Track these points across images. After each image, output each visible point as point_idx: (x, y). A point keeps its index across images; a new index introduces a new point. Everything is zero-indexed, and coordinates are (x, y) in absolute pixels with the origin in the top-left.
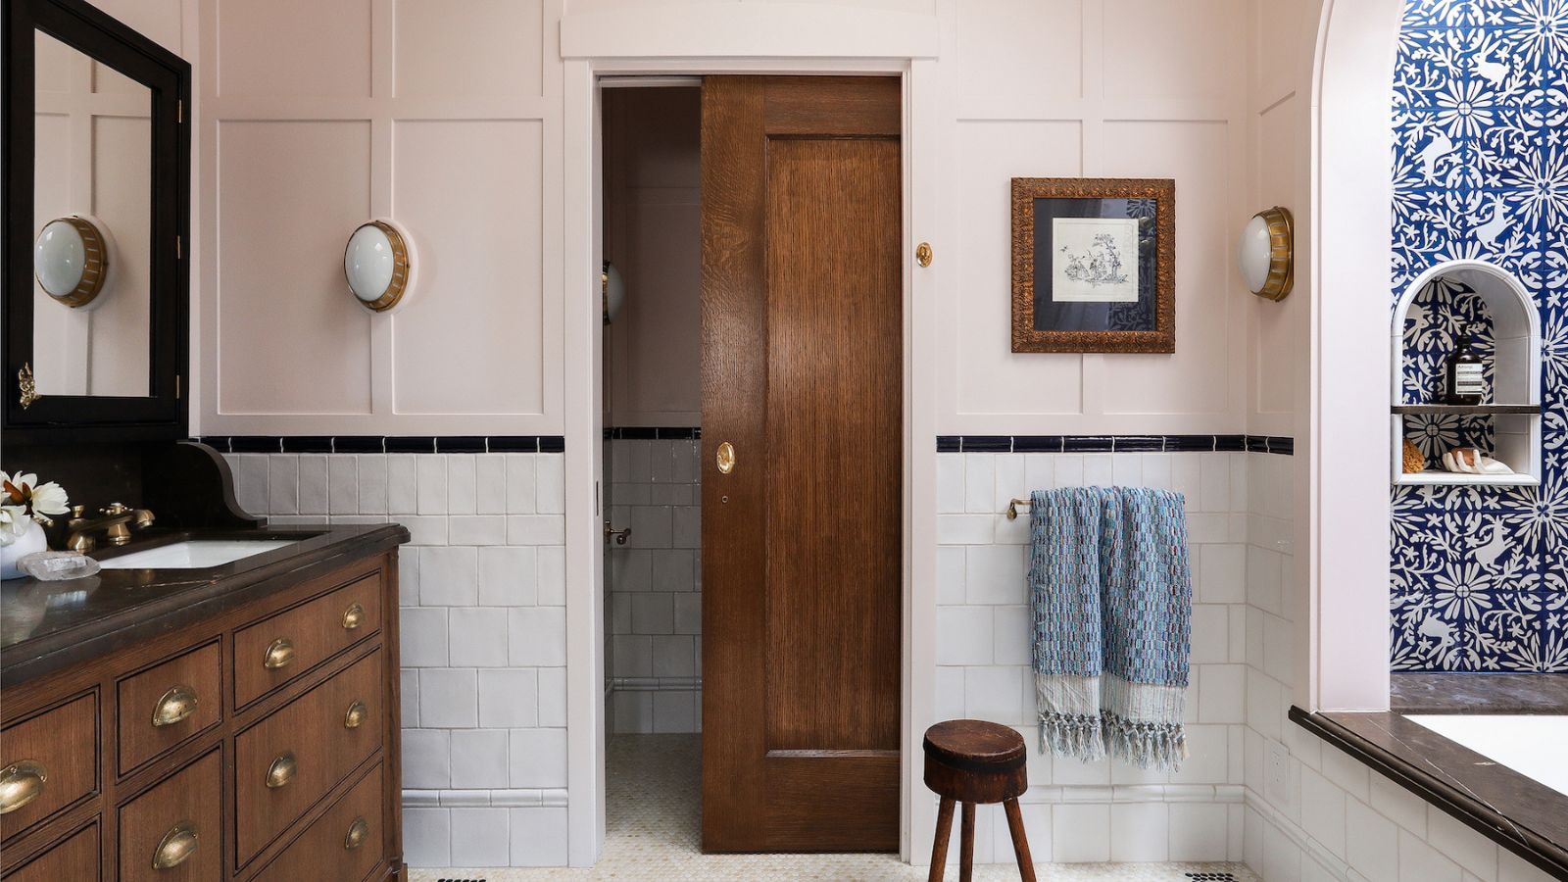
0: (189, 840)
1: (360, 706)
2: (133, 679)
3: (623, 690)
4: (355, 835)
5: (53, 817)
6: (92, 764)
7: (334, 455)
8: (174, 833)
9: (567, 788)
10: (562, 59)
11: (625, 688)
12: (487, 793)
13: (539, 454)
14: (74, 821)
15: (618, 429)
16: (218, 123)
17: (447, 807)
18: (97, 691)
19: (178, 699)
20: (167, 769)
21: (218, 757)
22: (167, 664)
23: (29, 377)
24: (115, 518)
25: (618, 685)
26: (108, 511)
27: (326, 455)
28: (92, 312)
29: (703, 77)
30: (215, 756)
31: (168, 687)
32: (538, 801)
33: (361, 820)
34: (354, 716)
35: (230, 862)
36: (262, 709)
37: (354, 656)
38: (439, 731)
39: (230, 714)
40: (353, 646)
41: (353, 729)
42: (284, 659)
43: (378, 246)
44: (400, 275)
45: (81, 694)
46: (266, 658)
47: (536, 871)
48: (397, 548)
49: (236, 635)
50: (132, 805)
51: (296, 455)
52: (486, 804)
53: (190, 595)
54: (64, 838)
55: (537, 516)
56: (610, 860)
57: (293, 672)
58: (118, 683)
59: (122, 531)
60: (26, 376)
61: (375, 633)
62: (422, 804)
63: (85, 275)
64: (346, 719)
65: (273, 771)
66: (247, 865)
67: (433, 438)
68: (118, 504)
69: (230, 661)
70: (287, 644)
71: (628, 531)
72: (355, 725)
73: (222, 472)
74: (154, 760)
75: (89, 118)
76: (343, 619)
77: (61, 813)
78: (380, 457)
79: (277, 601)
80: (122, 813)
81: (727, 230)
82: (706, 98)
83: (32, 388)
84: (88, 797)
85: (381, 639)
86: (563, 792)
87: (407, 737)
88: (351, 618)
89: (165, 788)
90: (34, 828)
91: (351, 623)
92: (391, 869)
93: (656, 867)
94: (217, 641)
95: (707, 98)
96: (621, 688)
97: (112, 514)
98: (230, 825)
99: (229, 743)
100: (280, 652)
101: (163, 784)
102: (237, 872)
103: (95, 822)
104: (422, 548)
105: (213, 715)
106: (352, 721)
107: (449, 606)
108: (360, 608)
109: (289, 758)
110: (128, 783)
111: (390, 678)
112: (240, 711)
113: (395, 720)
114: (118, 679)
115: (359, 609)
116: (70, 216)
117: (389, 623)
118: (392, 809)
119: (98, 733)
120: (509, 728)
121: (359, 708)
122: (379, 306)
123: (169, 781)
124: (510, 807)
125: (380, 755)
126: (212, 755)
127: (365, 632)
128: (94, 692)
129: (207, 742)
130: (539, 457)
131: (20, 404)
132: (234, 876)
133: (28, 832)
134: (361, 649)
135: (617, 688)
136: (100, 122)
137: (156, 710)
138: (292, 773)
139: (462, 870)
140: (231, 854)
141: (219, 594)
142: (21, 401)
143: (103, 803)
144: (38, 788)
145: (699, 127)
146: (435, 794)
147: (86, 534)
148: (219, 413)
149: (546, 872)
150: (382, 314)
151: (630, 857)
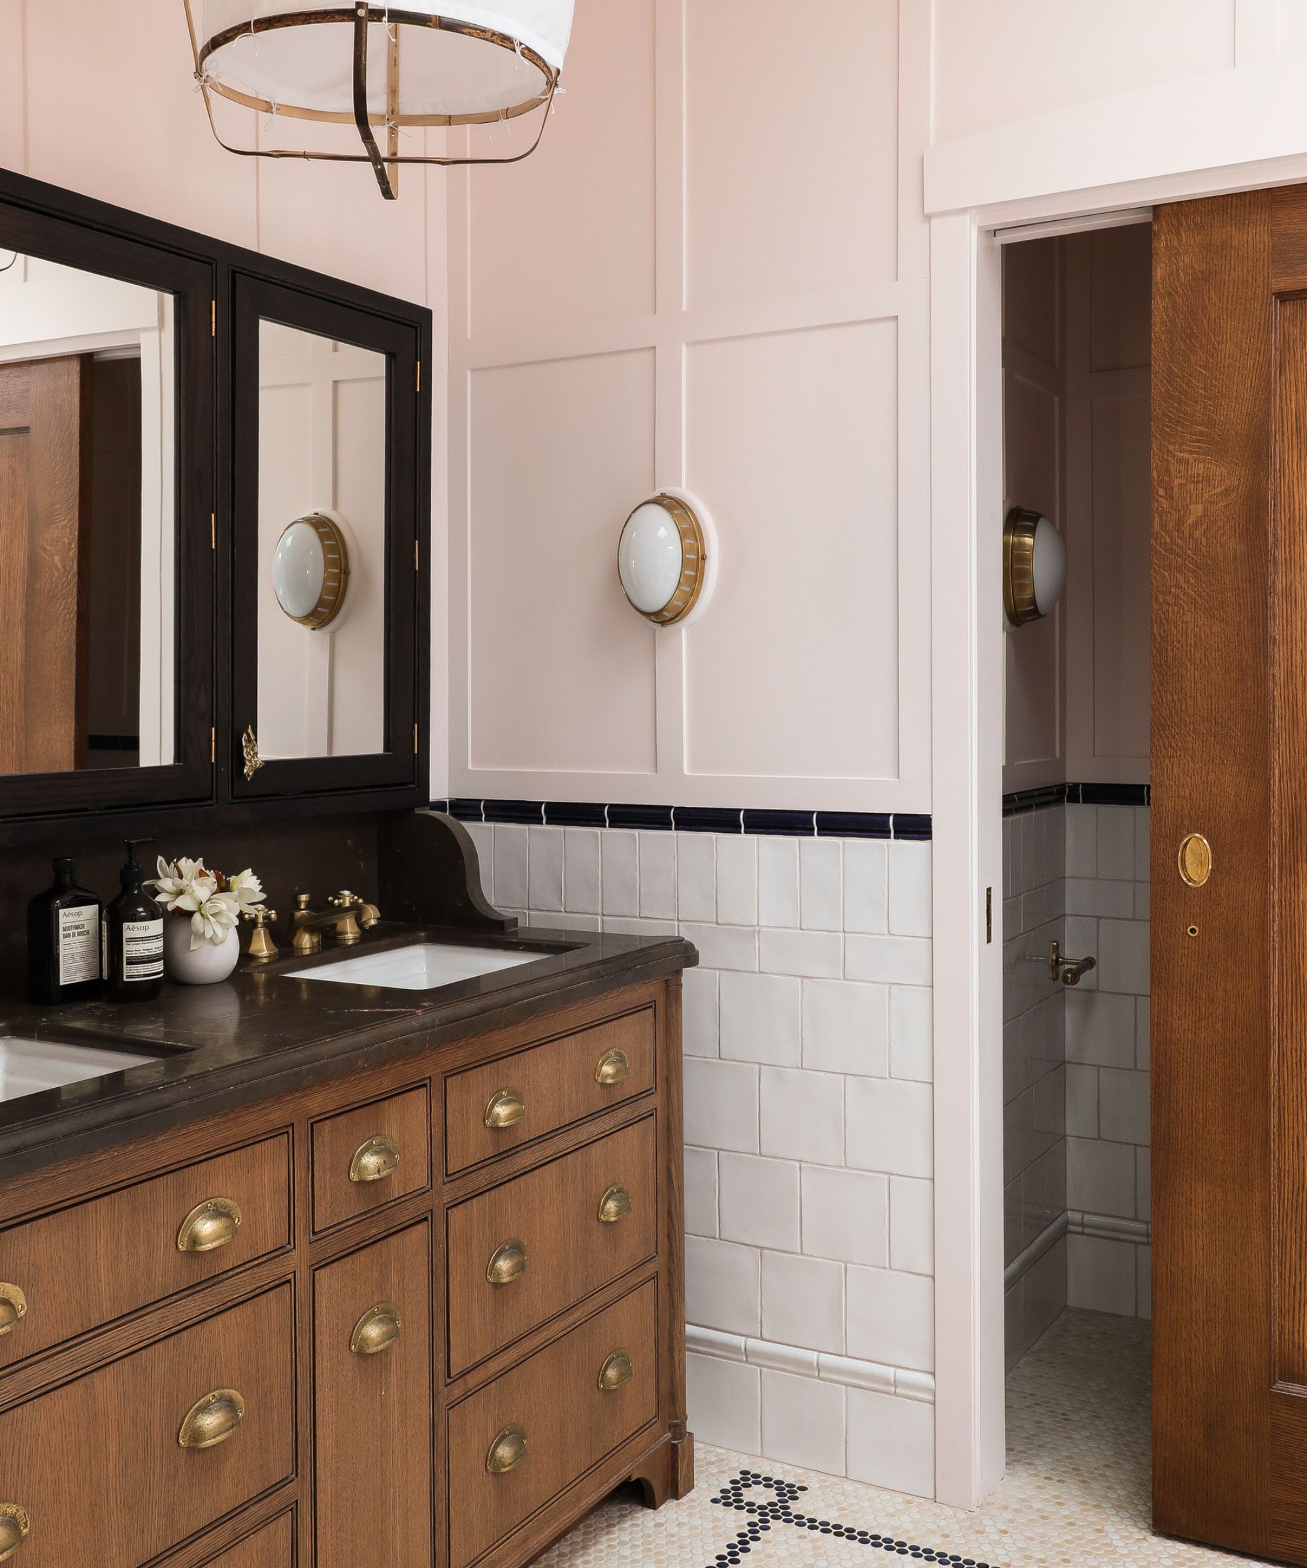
0: (390, 1326)
1: (622, 1195)
2: (328, 1122)
3: (1082, 1233)
4: (612, 1373)
5: (247, 1266)
6: (285, 1214)
7: (608, 830)
8: (374, 1314)
9: (933, 1374)
10: (928, 218)
11: (1087, 1230)
12: (813, 1356)
13: (892, 842)
14: (268, 1274)
15: (1077, 785)
16: (469, 373)
17: (759, 1365)
18: (290, 1131)
19: (377, 1153)
20: (366, 1235)
21: (425, 1229)
22: (365, 1108)
23: (253, 742)
24: (341, 910)
25: (1075, 1224)
26: (336, 901)
27: (598, 830)
28: (333, 634)
29: (1156, 209)
30: (422, 1229)
31: (366, 1137)
32: (889, 1384)
33: (623, 1355)
34: (611, 1206)
35: (440, 1366)
36: (481, 1179)
37: (612, 1124)
38: (746, 1247)
39: (440, 1180)
40: (611, 1108)
41: (607, 1224)
42: (510, 1117)
43: (662, 532)
44: (692, 573)
45: (274, 1133)
46: (487, 1113)
47: (885, 1496)
48: (679, 973)
49: (449, 1080)
50: (328, 1269)
51: (560, 828)
52: (810, 1372)
53: (391, 1027)
54: (258, 1291)
55: (887, 937)
56: (1006, 1508)
57: (524, 1136)
58: (312, 1124)
59: (351, 926)
60: (249, 740)
61: (646, 1093)
62: (720, 1353)
63: (325, 588)
64: (600, 1209)
65: (495, 1261)
66: (462, 1375)
67: (739, 810)
68: (346, 893)
69: (441, 1112)
70: (515, 1097)
71: (1089, 963)
72: (613, 1219)
73: (465, 853)
74: (351, 1222)
75: (330, 386)
76: (596, 1070)
77: (256, 1262)
78: (669, 836)
79: (501, 1040)
80: (317, 1277)
81: (1200, 469)
82: (1160, 245)
83: (256, 754)
84: (279, 1252)
85: (655, 1101)
86: (927, 1380)
87: (696, 1250)
88: (608, 1069)
89: (363, 1256)
90: (230, 1273)
91: (608, 1076)
92: (668, 1435)
93: (1079, 1538)
94: (425, 1085)
95: (1163, 244)
96: (1079, 1229)
97: (340, 905)
98: (440, 1319)
99: (439, 1213)
100: (504, 1107)
101: (362, 1253)
102: (449, 1381)
103: (289, 1281)
104: (723, 973)
105: (420, 1179)
106: (608, 1213)
107: (761, 1064)
108: (620, 1055)
109: (517, 1249)
110: (323, 1242)
111: (669, 1161)
112: (453, 1178)
113: (676, 1223)
114: (313, 1120)
115: (621, 1059)
116: (309, 513)
117: (668, 1081)
118: (671, 1349)
119: (291, 1178)
120: (846, 1262)
121: (618, 1195)
122: (665, 617)
123: (368, 1250)
124: (847, 1385)
125: (651, 1269)
126: (419, 1227)
127: (630, 1090)
128: (287, 1132)
129: (411, 1211)
130: (893, 845)
131: (244, 775)
132: (446, 1386)
133: (225, 1276)
134: (623, 1114)
135: (1071, 1228)
136: (341, 387)
137: (351, 1162)
138: (520, 1268)
139: (778, 1465)
140: (441, 1357)
141: (424, 1028)
142: (245, 771)
143: (298, 1260)
144: (233, 1229)
145: (1149, 298)
146: (740, 1341)
147: (311, 930)
148: (470, 768)
149: (900, 1499)
150: (670, 629)
151: (1038, 1510)
